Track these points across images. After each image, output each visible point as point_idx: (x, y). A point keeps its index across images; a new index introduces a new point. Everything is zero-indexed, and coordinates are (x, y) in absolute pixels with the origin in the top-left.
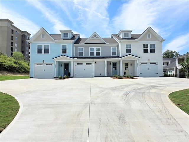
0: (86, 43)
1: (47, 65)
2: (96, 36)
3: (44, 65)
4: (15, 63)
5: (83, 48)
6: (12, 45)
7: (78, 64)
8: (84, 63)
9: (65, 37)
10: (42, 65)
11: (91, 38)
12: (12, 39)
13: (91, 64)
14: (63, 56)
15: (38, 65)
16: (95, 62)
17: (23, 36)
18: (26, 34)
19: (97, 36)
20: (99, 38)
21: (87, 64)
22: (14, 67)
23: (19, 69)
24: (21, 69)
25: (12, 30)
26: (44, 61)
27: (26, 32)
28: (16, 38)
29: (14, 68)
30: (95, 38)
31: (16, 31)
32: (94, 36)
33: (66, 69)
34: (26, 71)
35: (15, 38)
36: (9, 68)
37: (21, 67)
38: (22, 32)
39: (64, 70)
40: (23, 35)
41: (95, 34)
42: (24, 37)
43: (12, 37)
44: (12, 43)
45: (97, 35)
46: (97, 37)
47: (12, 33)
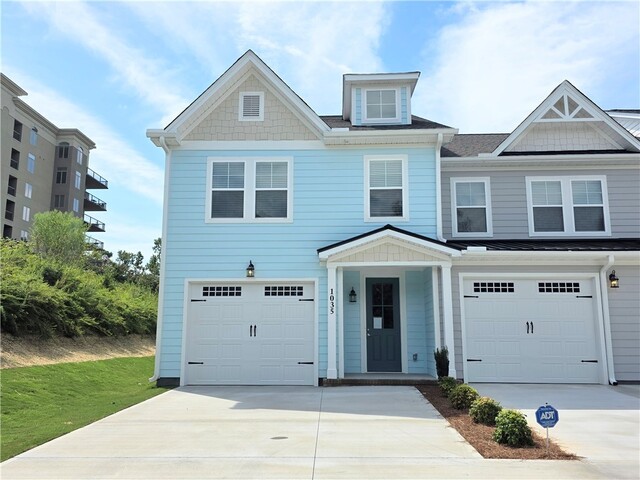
0: (504, 154)
1: (271, 291)
2: (573, 105)
3: (253, 296)
4: (51, 278)
5: (486, 180)
6: (12, 192)
7: (480, 287)
8: (526, 285)
9: (377, 115)
10: (235, 291)
11: (539, 120)
12: (14, 165)
13: (574, 287)
14: (388, 231)
15: (209, 291)
16: (612, 277)
17: (61, 149)
18: (75, 143)
19: (582, 105)
20: (598, 117)
21: (544, 287)
22: (42, 305)
23: (71, 316)
24: (80, 315)
25: (18, 125)
26: (251, 267)
27: (76, 133)
28: (33, 158)
29: (48, 307)
30: (567, 118)
31: (35, 130)
32: (560, 105)
33: (378, 322)
34: (105, 325)
35: (29, 159)
36: (16, 309)
37: (83, 304)
38: (58, 132)
39: (370, 324)
40: (64, 146)
41: (565, 93)
42: (66, 156)
43: (15, 153)
44: (12, 180)
45: (576, 98)
46: (583, 114)
47: (17, 136)
